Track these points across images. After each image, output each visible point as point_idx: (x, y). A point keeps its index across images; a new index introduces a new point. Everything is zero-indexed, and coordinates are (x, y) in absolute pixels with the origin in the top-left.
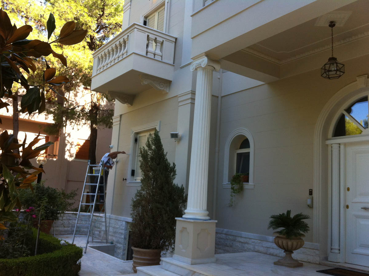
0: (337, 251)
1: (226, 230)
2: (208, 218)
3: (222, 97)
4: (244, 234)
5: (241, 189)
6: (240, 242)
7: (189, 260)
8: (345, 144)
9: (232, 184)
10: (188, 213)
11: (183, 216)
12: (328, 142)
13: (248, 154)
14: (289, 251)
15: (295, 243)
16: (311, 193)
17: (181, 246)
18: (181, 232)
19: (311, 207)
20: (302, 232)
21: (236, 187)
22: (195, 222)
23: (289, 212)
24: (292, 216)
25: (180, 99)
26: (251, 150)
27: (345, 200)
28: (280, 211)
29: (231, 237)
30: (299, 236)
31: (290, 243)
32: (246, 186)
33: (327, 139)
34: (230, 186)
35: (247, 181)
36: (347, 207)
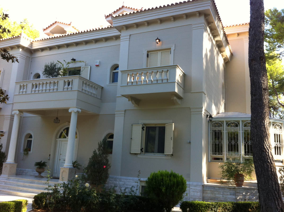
0: (55, 173)
1: (20, 169)
2: (14, 163)
3: (23, 117)
4: (27, 170)
5: (27, 154)
6: (25, 173)
7: (7, 175)
8: (62, 141)
9: (24, 152)
10: (8, 161)
11: (6, 162)
12: (57, 140)
13: (31, 141)
14: (40, 173)
15: (42, 170)
16: (50, 155)
17: (4, 172)
18: (5, 167)
19: (49, 160)
20: (44, 167)
21: (26, 153)
22: (10, 164)
23: (41, 161)
24: (42, 162)
25: (5, 117)
26: (33, 139)
27: (60, 157)
28: (39, 161)
29: (22, 171)
30: (43, 169)
31: (40, 170)
32: (30, 153)
33: (57, 139)
34: (23, 152)
35: (30, 150)
36: (60, 160)
